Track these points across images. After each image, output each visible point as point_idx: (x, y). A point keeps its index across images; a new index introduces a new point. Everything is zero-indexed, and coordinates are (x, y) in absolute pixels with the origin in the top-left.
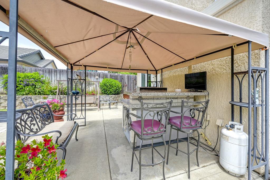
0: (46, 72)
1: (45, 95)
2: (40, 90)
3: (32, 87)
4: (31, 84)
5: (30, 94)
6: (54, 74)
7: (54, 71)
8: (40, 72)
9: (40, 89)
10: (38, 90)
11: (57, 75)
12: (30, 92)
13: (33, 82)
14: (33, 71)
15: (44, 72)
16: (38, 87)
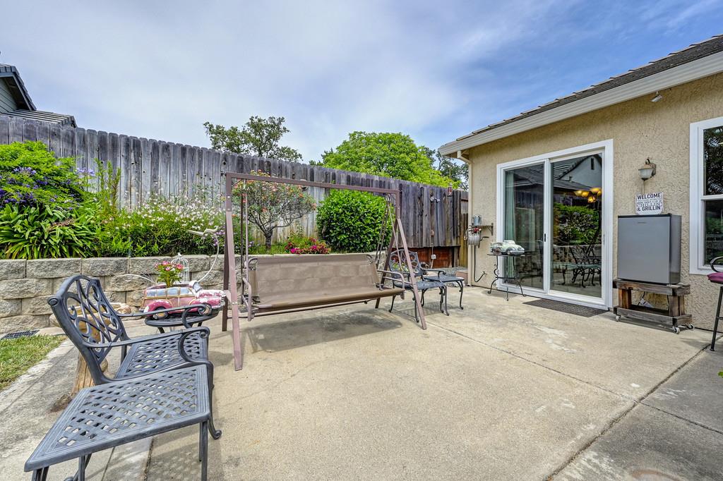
0: (84, 145)
1: (96, 256)
2: (72, 231)
3: (21, 211)
4: (16, 197)
5: (11, 250)
6: (127, 159)
7: (127, 146)
8: (54, 143)
9: (68, 222)
10: (59, 231)
11: (138, 163)
12: (9, 237)
13: (25, 189)
14: (15, 134)
15: (73, 144)
16: (59, 214)
